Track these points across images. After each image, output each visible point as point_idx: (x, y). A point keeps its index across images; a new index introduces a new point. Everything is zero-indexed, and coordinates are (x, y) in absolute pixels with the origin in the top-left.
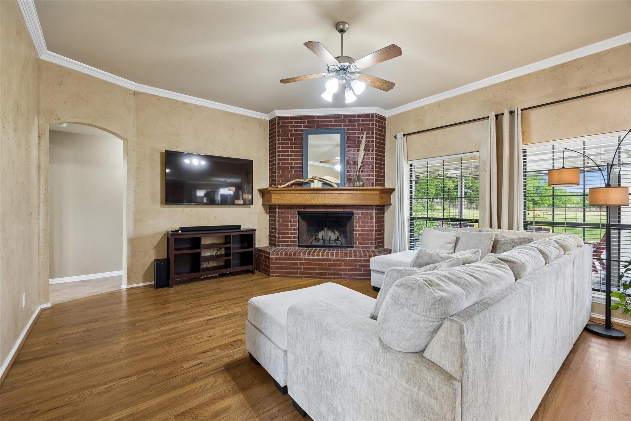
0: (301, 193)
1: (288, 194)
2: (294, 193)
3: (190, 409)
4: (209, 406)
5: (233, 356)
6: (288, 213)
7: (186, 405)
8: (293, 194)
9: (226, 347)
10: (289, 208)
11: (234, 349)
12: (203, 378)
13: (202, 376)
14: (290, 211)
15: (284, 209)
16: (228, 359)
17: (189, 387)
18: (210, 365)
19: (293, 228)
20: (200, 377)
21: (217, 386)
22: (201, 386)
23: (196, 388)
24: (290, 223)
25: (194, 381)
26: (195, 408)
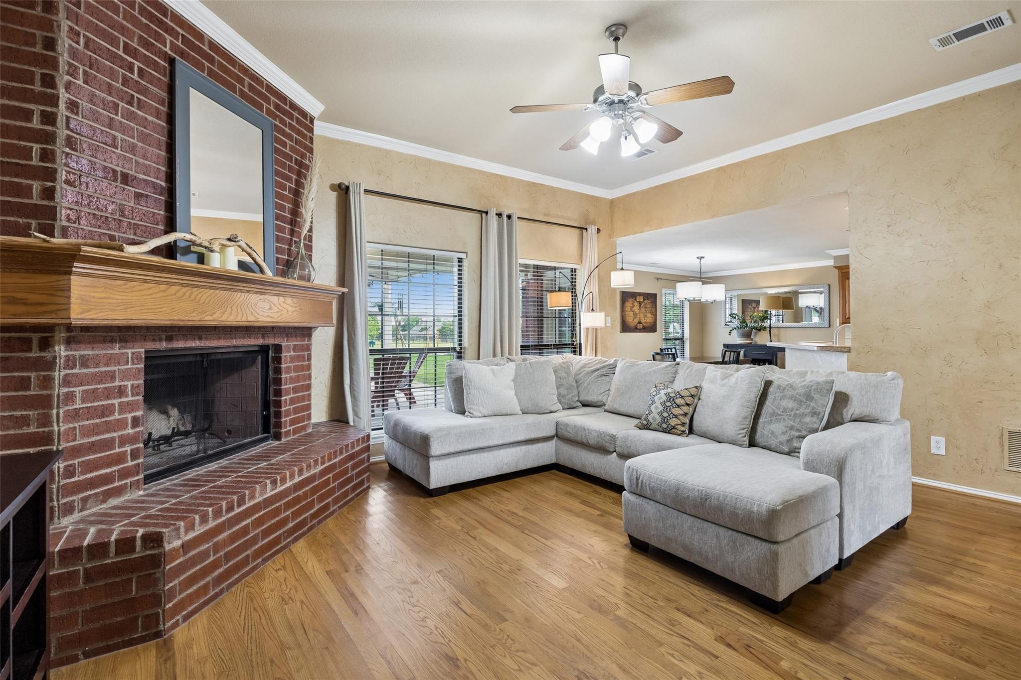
0: (188, 285)
1: (145, 281)
2: (167, 283)
3: (952, 656)
4: (923, 638)
5: (785, 639)
6: (110, 360)
7: (952, 663)
8: (163, 287)
9: (762, 657)
10: (113, 341)
11: (761, 641)
12: (882, 662)
13: (880, 665)
14: (116, 350)
15: (92, 342)
16: (798, 642)
17: (919, 674)
18: (839, 664)
19: (129, 416)
20: (884, 667)
21: (879, 640)
22: (901, 658)
23: (912, 663)
24: (116, 402)
25: (900, 670)
26: (944, 651)
